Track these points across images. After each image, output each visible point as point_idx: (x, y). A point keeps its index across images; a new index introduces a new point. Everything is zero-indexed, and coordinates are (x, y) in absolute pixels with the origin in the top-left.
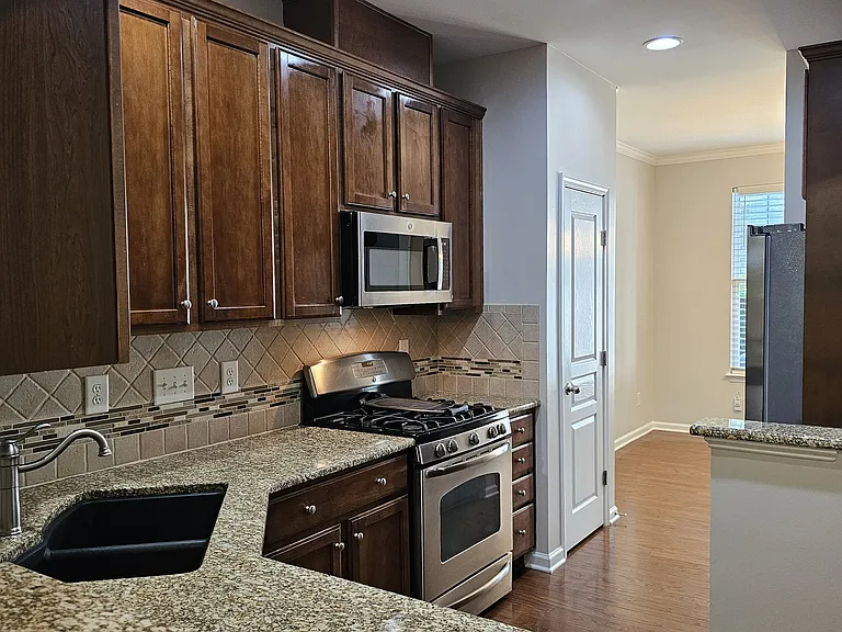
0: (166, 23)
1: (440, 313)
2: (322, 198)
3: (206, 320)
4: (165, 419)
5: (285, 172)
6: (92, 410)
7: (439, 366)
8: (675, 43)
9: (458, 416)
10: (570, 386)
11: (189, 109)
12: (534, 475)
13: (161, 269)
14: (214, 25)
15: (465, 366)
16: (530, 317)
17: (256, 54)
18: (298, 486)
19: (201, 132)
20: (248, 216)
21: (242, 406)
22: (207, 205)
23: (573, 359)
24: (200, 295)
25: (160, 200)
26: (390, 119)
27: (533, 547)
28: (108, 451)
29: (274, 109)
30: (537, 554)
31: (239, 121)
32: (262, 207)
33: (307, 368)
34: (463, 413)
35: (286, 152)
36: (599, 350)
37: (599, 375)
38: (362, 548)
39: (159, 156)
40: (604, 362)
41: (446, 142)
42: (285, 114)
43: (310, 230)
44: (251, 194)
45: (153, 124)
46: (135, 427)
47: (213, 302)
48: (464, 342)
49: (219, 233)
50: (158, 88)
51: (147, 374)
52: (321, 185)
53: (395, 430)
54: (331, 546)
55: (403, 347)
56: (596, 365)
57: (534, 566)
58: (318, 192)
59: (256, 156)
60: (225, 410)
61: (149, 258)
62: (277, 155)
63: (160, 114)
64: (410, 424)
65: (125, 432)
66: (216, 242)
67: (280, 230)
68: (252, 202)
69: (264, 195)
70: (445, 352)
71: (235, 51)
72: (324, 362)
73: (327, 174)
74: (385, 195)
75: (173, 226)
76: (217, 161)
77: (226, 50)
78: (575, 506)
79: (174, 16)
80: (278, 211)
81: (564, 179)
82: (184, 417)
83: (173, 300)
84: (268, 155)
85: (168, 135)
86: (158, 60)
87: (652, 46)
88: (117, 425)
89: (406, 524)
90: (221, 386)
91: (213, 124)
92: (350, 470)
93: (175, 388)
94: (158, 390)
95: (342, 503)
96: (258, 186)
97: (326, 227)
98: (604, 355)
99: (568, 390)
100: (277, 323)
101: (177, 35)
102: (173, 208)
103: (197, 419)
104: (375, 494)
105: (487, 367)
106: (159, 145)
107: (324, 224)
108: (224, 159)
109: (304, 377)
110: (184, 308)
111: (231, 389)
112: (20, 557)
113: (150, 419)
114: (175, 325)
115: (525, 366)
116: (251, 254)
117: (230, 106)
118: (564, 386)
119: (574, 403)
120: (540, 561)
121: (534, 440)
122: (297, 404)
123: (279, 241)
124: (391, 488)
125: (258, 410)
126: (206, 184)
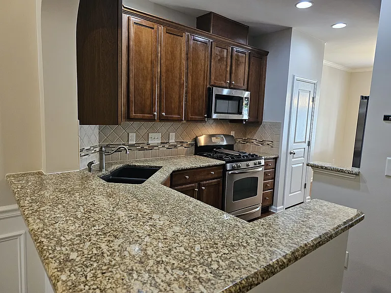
0: (153, 28)
1: (244, 123)
2: (202, 83)
3: (162, 119)
4: (152, 148)
5: (189, 75)
6: (130, 143)
7: (246, 141)
8: (345, 25)
9: (243, 157)
10: (292, 152)
11: (160, 55)
12: (274, 180)
13: (148, 102)
14: (169, 28)
15: (255, 142)
16: (278, 127)
17: (182, 37)
18: (183, 170)
19: (162, 62)
20: (176, 88)
21: (175, 146)
22: (163, 85)
23: (294, 142)
24: (160, 111)
25: (149, 82)
26: (229, 57)
27: (272, 204)
28: (128, 152)
29: (187, 54)
30: (273, 207)
31: (175, 58)
32: (181, 86)
33: (197, 137)
34: (246, 156)
35: (190, 68)
36: (307, 140)
37: (307, 149)
38: (205, 192)
39: (149, 69)
40: (309, 145)
41: (251, 64)
42: (190, 55)
43: (197, 93)
44: (178, 81)
45: (148, 59)
46: (142, 149)
47: (164, 114)
48: (255, 133)
49: (167, 93)
50: (150, 49)
51: (146, 134)
52: (202, 79)
53: (220, 158)
54: (194, 190)
55: (233, 133)
56: (306, 145)
57: (272, 211)
58: (201, 81)
59: (180, 69)
60: (170, 147)
61: (145, 100)
62: (187, 69)
63: (150, 57)
64: (226, 157)
65: (140, 150)
66: (166, 96)
67: (187, 93)
68: (178, 84)
69: (182, 82)
70: (249, 137)
71: (175, 36)
72: (204, 136)
73: (204, 75)
74: (225, 82)
75: (152, 91)
76: (167, 71)
77: (172, 36)
78: (290, 193)
79: (156, 26)
80: (187, 87)
81: (296, 77)
82: (157, 148)
83: (151, 112)
84: (184, 69)
85: (152, 62)
86: (150, 40)
87: (334, 27)
88: (137, 148)
89: (221, 188)
90: (169, 140)
91: (166, 59)
92: (201, 168)
93: (155, 139)
94: (149, 139)
95: (198, 178)
96: (180, 78)
97: (203, 92)
98: (309, 142)
99: (291, 153)
100: (185, 122)
101: (157, 32)
102: (152, 85)
103: (161, 149)
104: (210, 177)
105: (262, 142)
106: (149, 66)
107: (202, 91)
108: (169, 70)
109: (196, 140)
110: (154, 115)
111: (172, 141)
112: (103, 177)
113: (147, 147)
114: (152, 120)
115: (275, 142)
116: (177, 99)
117: (172, 53)
118: (289, 151)
119: (293, 158)
120: (274, 209)
121: (275, 168)
122: (193, 148)
123: (186, 96)
124: (216, 176)
125: (180, 148)
126: (163, 78)
